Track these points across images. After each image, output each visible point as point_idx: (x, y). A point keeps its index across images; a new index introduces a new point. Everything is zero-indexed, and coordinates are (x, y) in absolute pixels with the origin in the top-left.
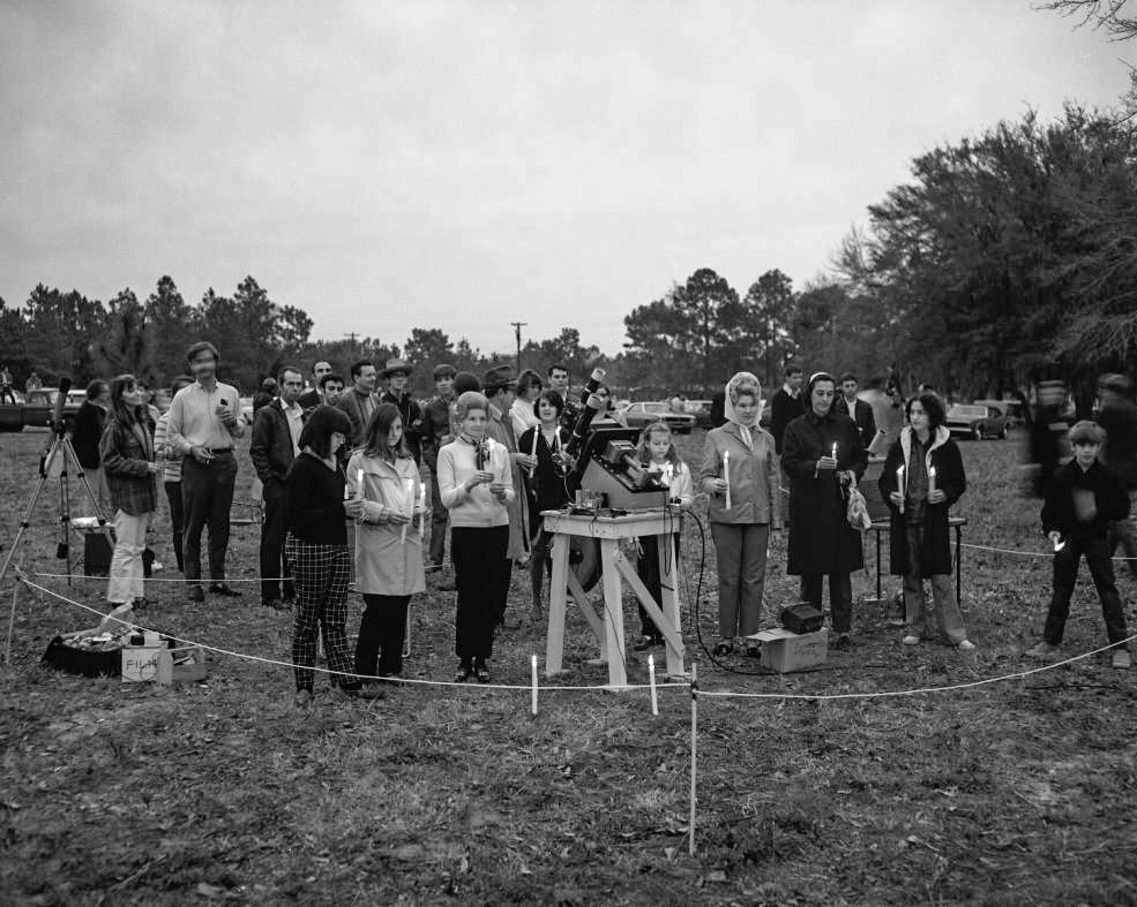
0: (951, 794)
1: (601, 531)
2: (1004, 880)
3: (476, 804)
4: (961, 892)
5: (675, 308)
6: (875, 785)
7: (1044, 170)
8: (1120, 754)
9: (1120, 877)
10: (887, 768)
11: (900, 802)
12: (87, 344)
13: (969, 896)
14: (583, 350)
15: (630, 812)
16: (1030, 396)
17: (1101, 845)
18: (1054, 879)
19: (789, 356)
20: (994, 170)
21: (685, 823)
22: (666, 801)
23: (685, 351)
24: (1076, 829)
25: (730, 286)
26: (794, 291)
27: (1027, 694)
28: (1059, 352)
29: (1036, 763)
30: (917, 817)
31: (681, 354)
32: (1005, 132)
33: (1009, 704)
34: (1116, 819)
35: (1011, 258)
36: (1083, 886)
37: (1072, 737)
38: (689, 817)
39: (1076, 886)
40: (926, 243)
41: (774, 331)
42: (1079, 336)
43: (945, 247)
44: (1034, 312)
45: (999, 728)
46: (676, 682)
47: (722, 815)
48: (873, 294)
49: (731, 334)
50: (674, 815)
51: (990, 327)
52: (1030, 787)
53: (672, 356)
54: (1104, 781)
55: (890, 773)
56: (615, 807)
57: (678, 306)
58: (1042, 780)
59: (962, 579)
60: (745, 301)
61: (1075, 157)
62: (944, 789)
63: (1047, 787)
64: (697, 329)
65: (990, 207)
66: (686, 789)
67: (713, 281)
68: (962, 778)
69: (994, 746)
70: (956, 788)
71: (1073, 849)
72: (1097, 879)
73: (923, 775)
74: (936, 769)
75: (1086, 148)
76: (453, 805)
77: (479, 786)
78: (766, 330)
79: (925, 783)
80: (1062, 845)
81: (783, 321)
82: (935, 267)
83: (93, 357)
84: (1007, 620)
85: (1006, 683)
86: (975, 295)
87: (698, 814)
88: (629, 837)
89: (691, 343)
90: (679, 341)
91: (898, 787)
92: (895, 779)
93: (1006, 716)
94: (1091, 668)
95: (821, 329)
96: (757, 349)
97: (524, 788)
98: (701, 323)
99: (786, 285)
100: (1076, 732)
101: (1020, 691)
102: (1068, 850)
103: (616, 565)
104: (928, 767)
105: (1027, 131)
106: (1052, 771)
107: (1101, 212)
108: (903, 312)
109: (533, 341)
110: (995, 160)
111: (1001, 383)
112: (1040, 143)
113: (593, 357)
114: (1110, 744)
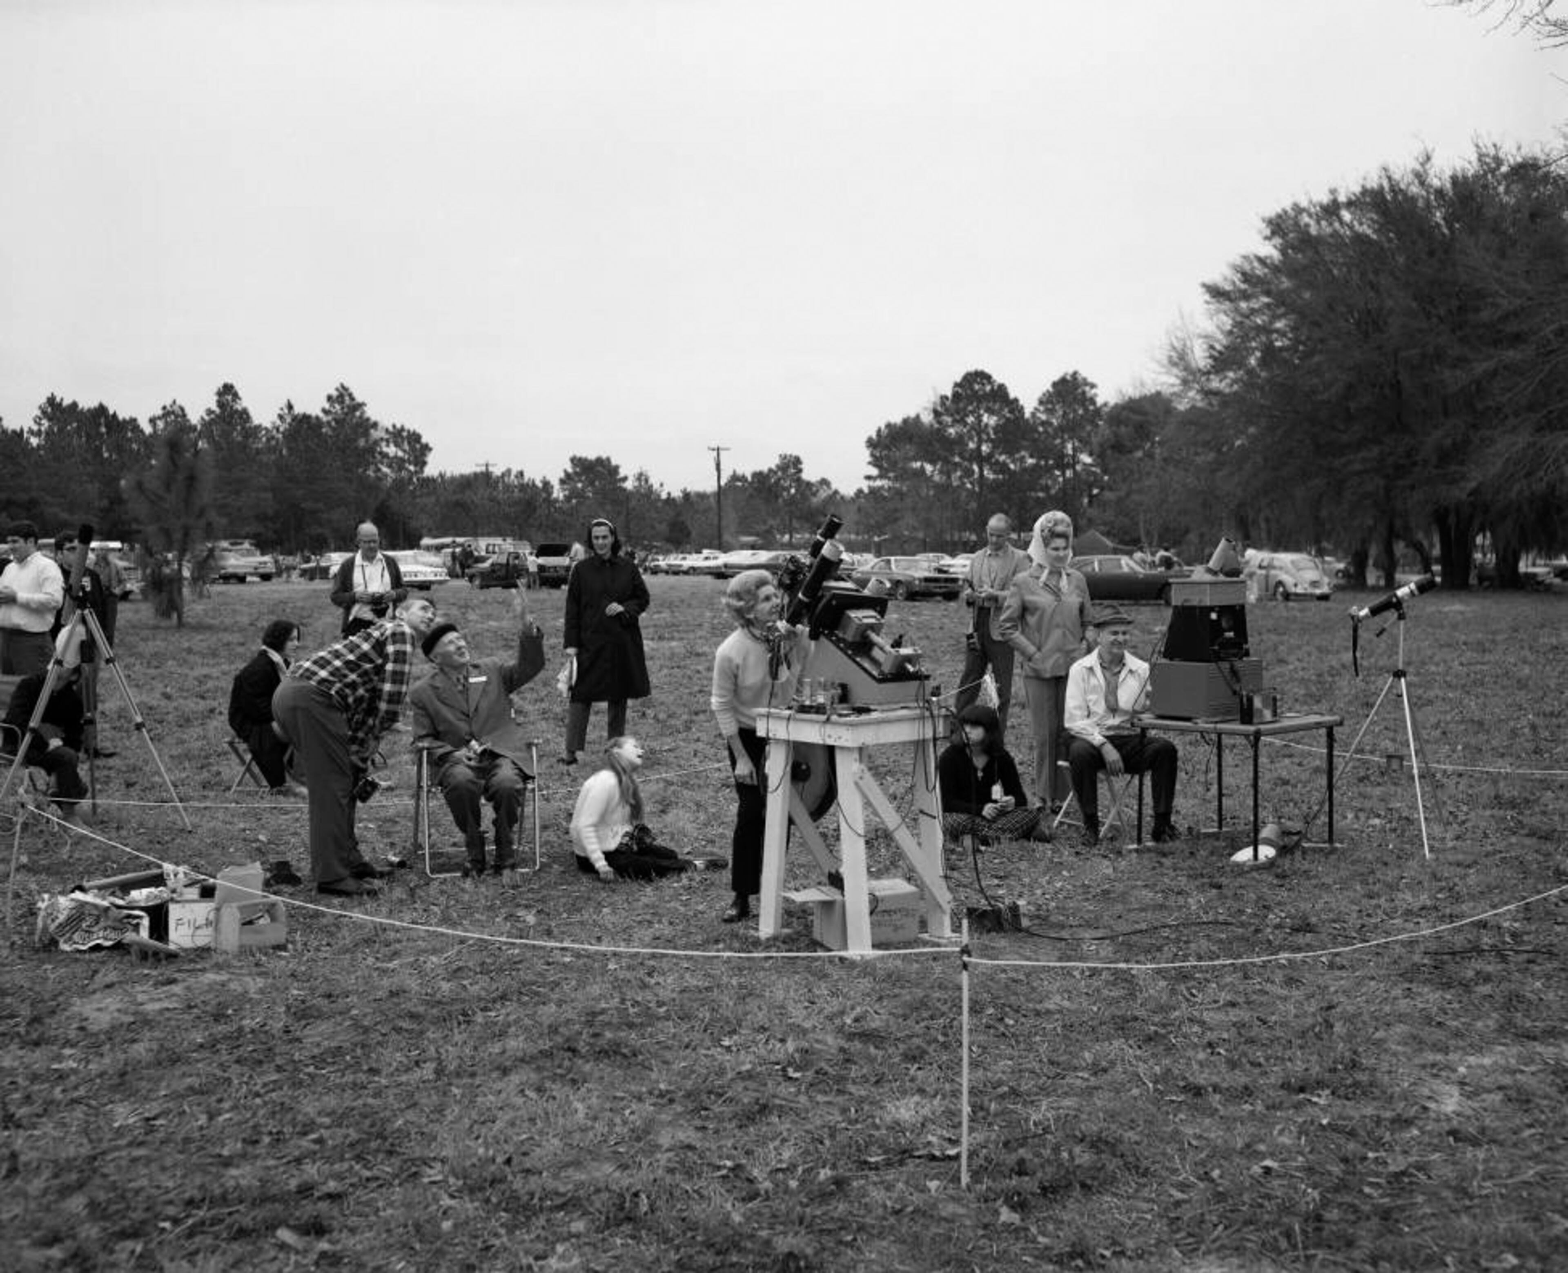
0: (1322, 1102)
1: (835, 736)
2: (1397, 1221)
3: (664, 1117)
4: (1338, 1237)
5: (936, 426)
6: (1216, 1089)
7: (1446, 231)
8: (1559, 1046)
9: (1557, 1217)
10: (1233, 1065)
11: (1252, 1113)
12: (118, 479)
13: (1350, 1244)
14: (809, 484)
15: (877, 1128)
16: (1432, 546)
17: (1531, 1172)
18: (1465, 1220)
19: (1095, 491)
20: (1375, 231)
21: (954, 1142)
22: (926, 1111)
23: (950, 485)
24: (1495, 1150)
25: (1012, 396)
26: (1100, 401)
27: (1426, 961)
28: (1473, 484)
29: (1439, 1057)
30: (1275, 1132)
31: (944, 489)
32: (1389, 178)
33: (1401, 975)
34: (1552, 1136)
35: (1403, 354)
36: (1505, 1229)
37: (1490, 1023)
38: (961, 1136)
39: (1497, 1228)
40: (1282, 334)
41: (1074, 456)
42: (1499, 463)
43: (1309, 338)
44: (1436, 427)
45: (1387, 1009)
46: (939, 945)
47: (1005, 1130)
48: (1210, 404)
49: (1013, 462)
50: (939, 1132)
51: (1375, 451)
52: (1432, 1090)
53: (932, 493)
54: (1533, 1082)
55: (1237, 1072)
56: (857, 1121)
57: (940, 423)
58: (1448, 1081)
59: (1335, 802)
60: (1033, 415)
61: (1490, 212)
62: (1312, 1093)
63: (1455, 1091)
64: (967, 455)
65: (1370, 282)
66: (956, 1094)
67: (988, 388)
68: (1335, 1078)
69: (1379, 1035)
70: (1327, 1092)
71: (1491, 1177)
72: (1525, 1220)
73: (1282, 1074)
74: (1299, 1066)
75: (1506, 199)
76: (632, 1118)
77: (668, 1092)
78: (1062, 455)
79: (1286, 1086)
80: (1475, 1171)
81: (1085, 444)
82: (1296, 367)
83: (125, 496)
84: (1399, 857)
85: (1397, 947)
86: (1352, 405)
87: (971, 1130)
88: (877, 1163)
89: (959, 473)
90: (941, 472)
91: (1247, 1092)
92: (1243, 1080)
93: (1397, 992)
94: (1516, 925)
95: (1139, 454)
96: (1050, 482)
97: (729, 1094)
98: (972, 445)
99: (1091, 393)
100: (1494, 1015)
101: (1416, 958)
102: (1484, 1179)
103: (856, 784)
104: (1289, 1064)
105: (1421, 178)
106: (1462, 1070)
107: (1528, 287)
108: (1252, 430)
109: (740, 472)
110: (1375, 217)
111: (1391, 528)
112: (1440, 193)
113: (823, 494)
114: (1544, 1032)
